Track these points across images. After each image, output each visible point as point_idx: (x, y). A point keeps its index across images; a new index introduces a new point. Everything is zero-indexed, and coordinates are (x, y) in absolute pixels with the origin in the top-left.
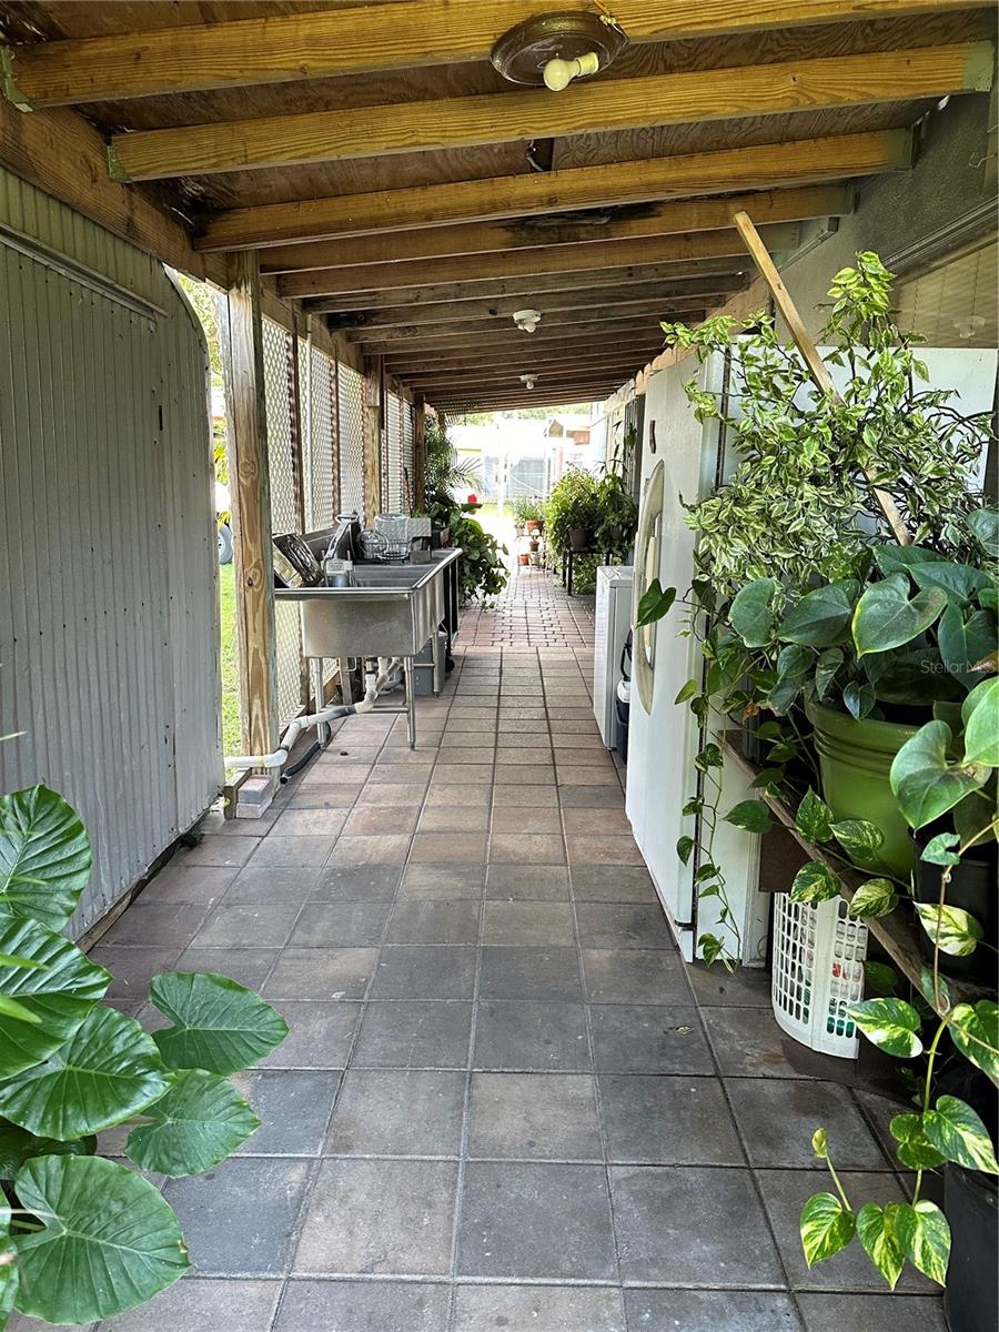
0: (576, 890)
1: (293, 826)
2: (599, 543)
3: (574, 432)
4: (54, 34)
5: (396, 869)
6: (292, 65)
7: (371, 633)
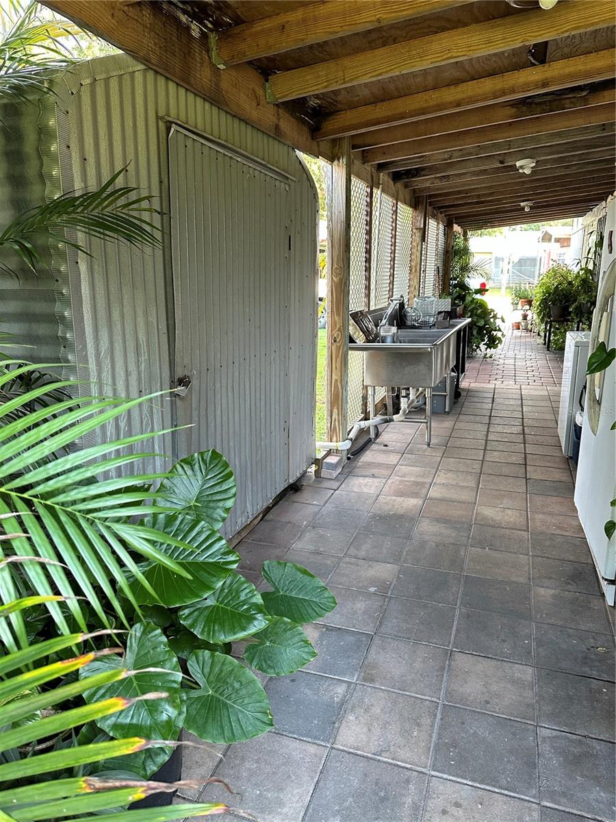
0: (533, 548)
1: (352, 486)
2: (572, 315)
3: (560, 239)
4: (238, 21)
5: (413, 519)
6: (373, 18)
7: (406, 372)
